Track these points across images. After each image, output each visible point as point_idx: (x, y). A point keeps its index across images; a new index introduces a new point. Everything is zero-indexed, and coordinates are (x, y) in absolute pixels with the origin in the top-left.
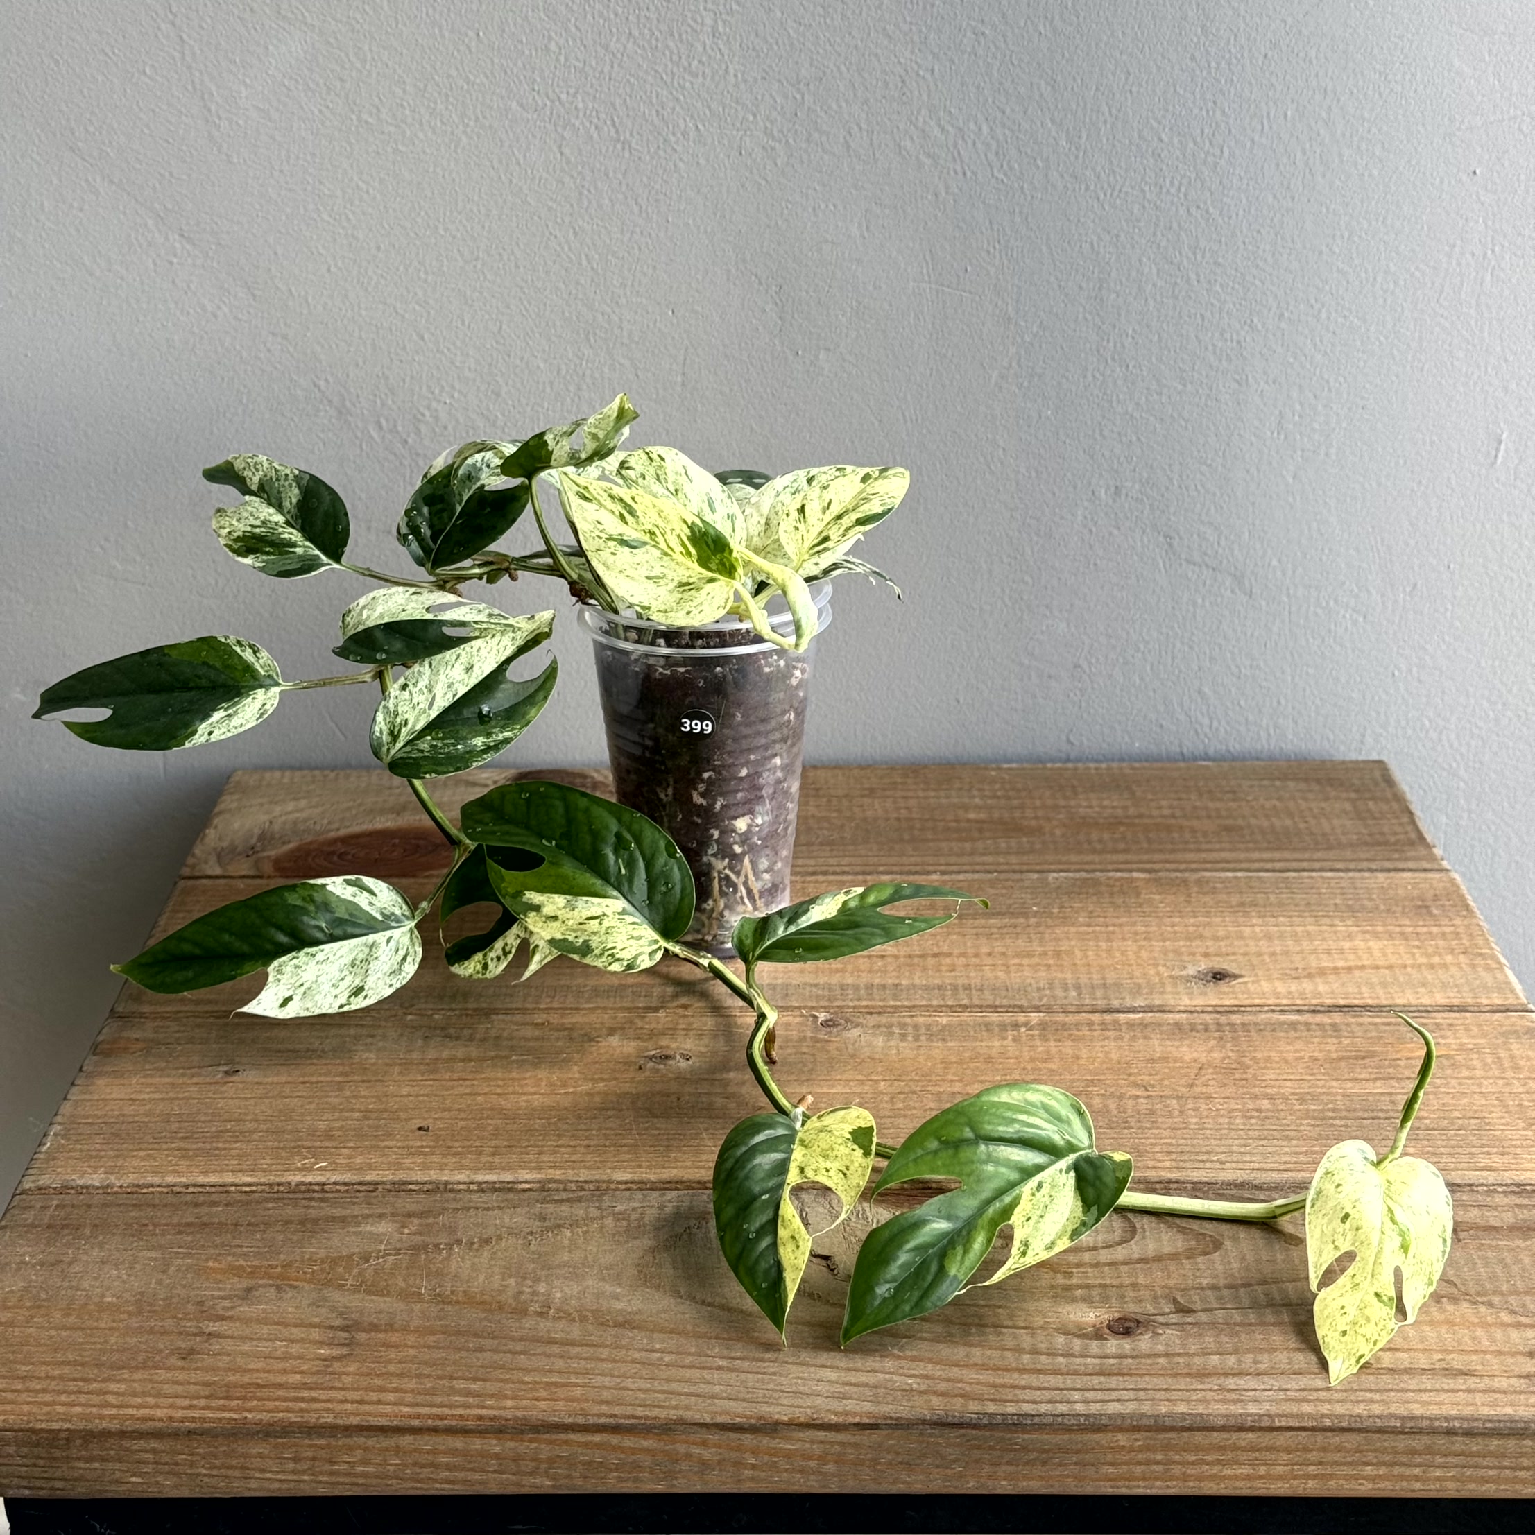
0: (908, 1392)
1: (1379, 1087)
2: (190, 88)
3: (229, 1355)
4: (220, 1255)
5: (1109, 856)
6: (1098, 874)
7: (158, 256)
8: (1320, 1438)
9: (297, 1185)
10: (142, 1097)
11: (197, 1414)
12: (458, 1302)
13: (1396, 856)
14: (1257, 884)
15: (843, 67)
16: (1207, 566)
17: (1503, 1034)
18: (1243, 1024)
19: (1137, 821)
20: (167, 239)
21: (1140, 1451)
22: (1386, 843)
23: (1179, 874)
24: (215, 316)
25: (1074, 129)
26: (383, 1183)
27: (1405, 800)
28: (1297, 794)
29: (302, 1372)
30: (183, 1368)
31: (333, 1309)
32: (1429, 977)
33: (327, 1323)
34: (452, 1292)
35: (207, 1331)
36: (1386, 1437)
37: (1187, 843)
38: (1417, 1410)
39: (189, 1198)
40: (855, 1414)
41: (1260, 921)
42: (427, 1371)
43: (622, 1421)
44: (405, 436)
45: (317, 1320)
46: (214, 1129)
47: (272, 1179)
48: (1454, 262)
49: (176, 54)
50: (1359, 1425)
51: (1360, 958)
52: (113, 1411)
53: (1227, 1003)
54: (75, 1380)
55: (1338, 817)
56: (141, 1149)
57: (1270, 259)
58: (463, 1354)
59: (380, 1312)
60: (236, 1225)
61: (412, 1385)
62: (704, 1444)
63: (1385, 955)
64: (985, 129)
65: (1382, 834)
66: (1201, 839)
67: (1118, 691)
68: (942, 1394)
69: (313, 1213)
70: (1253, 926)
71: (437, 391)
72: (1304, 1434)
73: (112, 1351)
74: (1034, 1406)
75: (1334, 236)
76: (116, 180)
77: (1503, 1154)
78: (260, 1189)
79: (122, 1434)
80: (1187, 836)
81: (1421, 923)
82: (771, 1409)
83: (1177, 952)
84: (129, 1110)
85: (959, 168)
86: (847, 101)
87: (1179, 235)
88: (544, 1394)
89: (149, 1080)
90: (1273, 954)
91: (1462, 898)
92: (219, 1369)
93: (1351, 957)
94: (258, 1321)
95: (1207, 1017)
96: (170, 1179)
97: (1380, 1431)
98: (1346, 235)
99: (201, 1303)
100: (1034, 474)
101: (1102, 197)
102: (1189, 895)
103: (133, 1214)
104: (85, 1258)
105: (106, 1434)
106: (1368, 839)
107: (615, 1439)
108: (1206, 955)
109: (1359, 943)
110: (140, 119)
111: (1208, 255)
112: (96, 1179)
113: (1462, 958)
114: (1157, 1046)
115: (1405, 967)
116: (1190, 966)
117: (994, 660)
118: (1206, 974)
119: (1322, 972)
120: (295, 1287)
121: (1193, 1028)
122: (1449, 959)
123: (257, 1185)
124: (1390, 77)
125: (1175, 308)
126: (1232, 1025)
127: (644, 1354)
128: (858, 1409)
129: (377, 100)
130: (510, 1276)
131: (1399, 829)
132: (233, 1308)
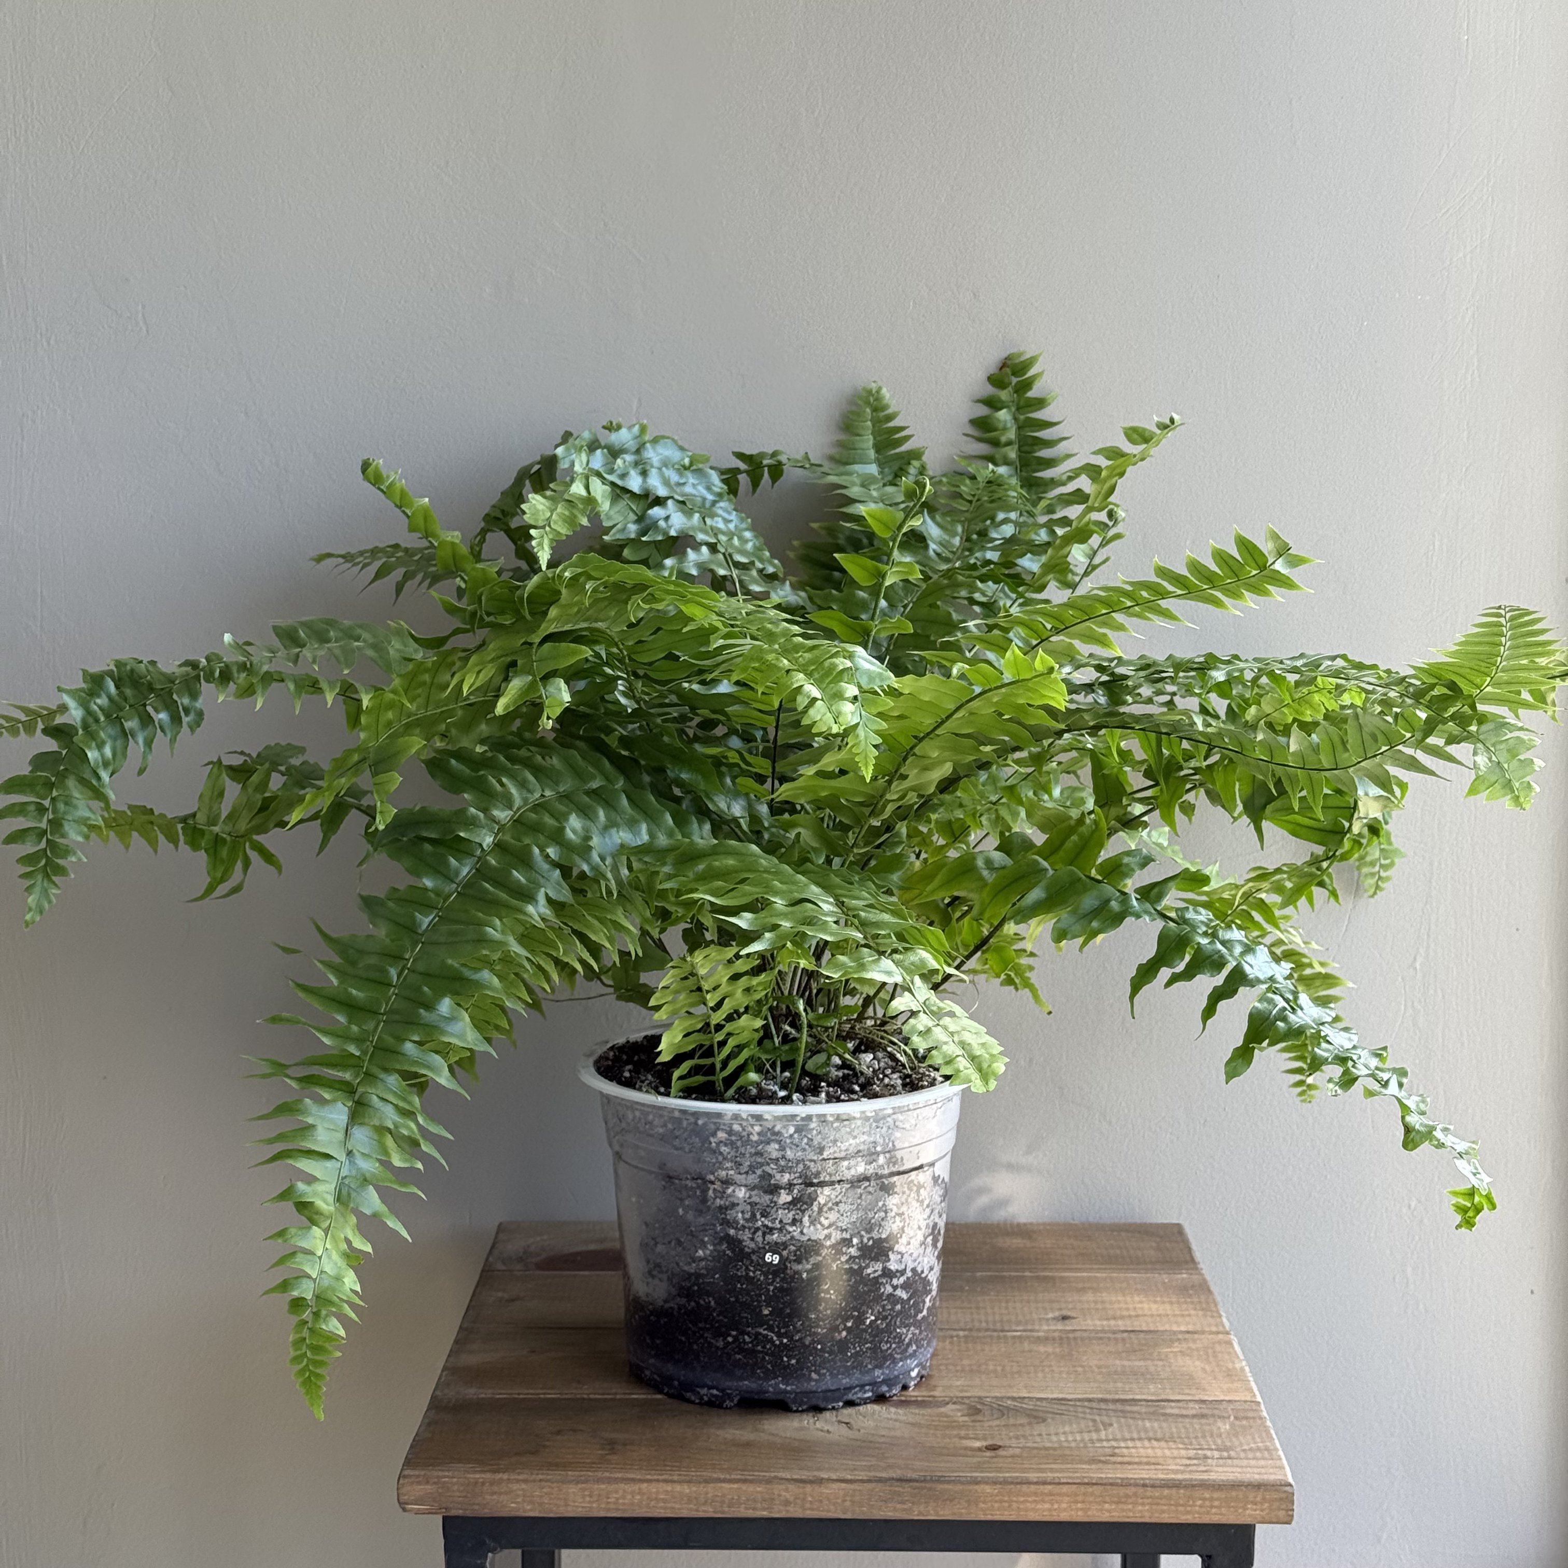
1: (1142, 1363)
4: (542, 1419)
5: (1013, 1266)
8: (1082, 1488)
13: (1177, 1267)
17: (1214, 1343)
18: (1075, 1338)
19: (1031, 1250)
21: (997, 1495)
22: (1173, 1261)
27: (1188, 1242)
28: (1127, 1239)
31: (602, 1438)
32: (1180, 1320)
33: (600, 1443)
37: (1058, 1260)
41: (1092, 1295)
45: (594, 1441)
51: (1144, 1311)
53: (1068, 1328)
55: (1148, 1249)
63: (1158, 1310)
65: (1171, 1257)
66: (1066, 1258)
70: (1088, 1297)
77: (1199, 1389)
80: (1059, 1257)
81: (1182, 1297)
82: (819, 1473)
83: (1044, 1309)
88: (709, 1468)
90: (1097, 1309)
91: (1209, 1287)
93: (1140, 1311)
94: (566, 1442)
95: (1056, 1334)
97: (1111, 1484)
102: (1055, 1283)
106: (1162, 1260)
108: (1060, 1309)
109: (1146, 1306)
112: (472, 1391)
113: (1201, 1313)
114: (1026, 1346)
115: (1168, 1315)
116: (1050, 1313)
118: (1058, 1317)
119: (1122, 1317)
120: (582, 1431)
121: (1047, 1339)
122: (1192, 1312)
126: (1068, 1338)
131: (1181, 1255)
132: (553, 1437)
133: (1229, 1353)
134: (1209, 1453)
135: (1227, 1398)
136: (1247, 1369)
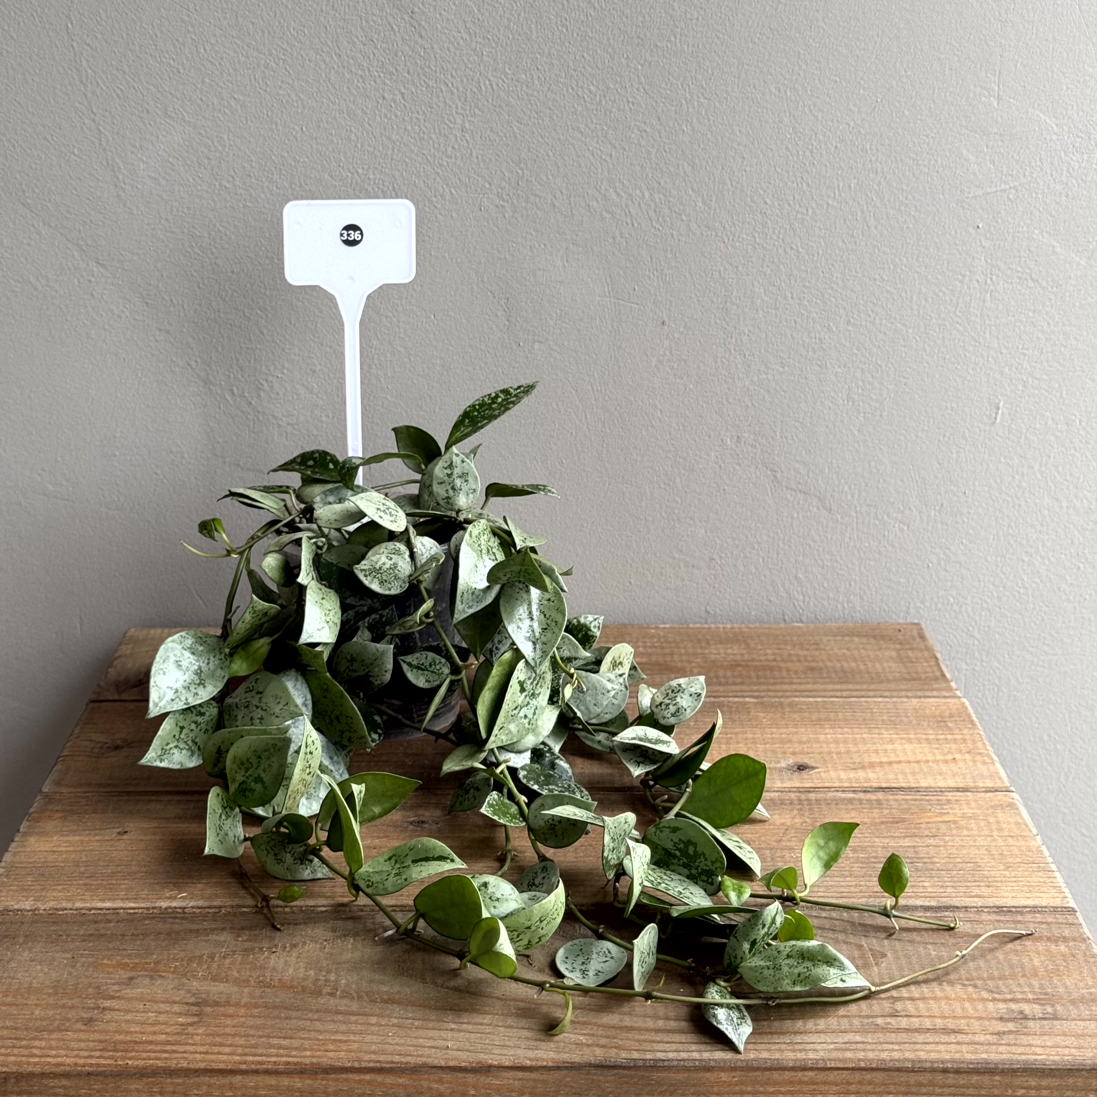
0: (579, 1045)
1: (907, 842)
2: (104, 163)
3: (116, 1022)
4: (112, 955)
5: (730, 687)
6: (722, 699)
7: (82, 276)
8: (857, 1075)
9: (166, 909)
10: (60, 849)
11: (94, 1061)
12: (274, 986)
13: (926, 687)
14: (830, 706)
15: (550, 153)
16: (800, 491)
17: (994, 807)
18: (817, 800)
19: (750, 663)
20: (88, 265)
21: (737, 1085)
22: (920, 679)
23: (777, 700)
24: (120, 317)
25: (707, 195)
26: (225, 907)
27: (933, 650)
28: (861, 646)
29: (166, 1033)
30: (85, 1031)
31: (189, 991)
32: (944, 769)
33: (185, 1000)
34: (271, 980)
35: (102, 1006)
36: (902, 1074)
37: (783, 678)
38: (923, 1055)
39: (91, 917)
40: (544, 1060)
41: (831, 731)
42: (252, 1032)
43: (384, 1065)
44: (250, 399)
45: (177, 999)
46: (109, 871)
47: (149, 905)
48: (965, 287)
49: (96, 141)
50: (883, 1066)
51: (898, 756)
52: (37, 1060)
53: (807, 785)
54: (10, 1039)
55: (888, 661)
56: (59, 885)
57: (840, 282)
58: (278, 1021)
59: (221, 993)
60: (123, 935)
61: (242, 1041)
62: (440, 1081)
63: (915, 753)
64: (647, 194)
65: (917, 673)
66: (793, 676)
67: (740, 577)
68: (603, 1046)
69: (176, 927)
70: (826, 734)
71: (272, 369)
72: (846, 1072)
73: (36, 1019)
74: (664, 1054)
75: (883, 269)
76: (53, 225)
77: (989, 886)
78: (140, 911)
79: (43, 1075)
80: (784, 673)
81: (940, 732)
82: (486, 1057)
83: (774, 751)
84: (51, 858)
85: (629, 221)
86: (552, 175)
87: (778, 267)
88: (331, 1047)
89: (66, 838)
90: (839, 753)
91: (969, 716)
92: (109, 1031)
93: (892, 755)
94: (137, 999)
95: (793, 795)
96: (79, 905)
97: (898, 1070)
98: (892, 267)
99: (98, 988)
100: (681, 428)
101: (726, 241)
102: (784, 713)
103: (53, 928)
104: (19, 958)
105: (32, 1075)
106: (907, 676)
107: (379, 1078)
108: (794, 754)
109: (898, 746)
110: (71, 184)
111: (798, 280)
112: (27, 905)
113: (967, 756)
115: (928, 761)
116: (782, 761)
117: (655, 554)
118: (793, 767)
119: (872, 765)
120: (163, 977)
121: (782, 802)
122: (958, 756)
123: (138, 908)
124: (920, 162)
125: (776, 315)
126: (808, 800)
127: (400, 1020)
128: (545, 1056)
129: (232, 173)
130: (311, 969)
131: (928, 670)
132: (120, 991)
133: (1017, 823)
134: (1026, 1008)
135: (1030, 902)
136: (1044, 848)
